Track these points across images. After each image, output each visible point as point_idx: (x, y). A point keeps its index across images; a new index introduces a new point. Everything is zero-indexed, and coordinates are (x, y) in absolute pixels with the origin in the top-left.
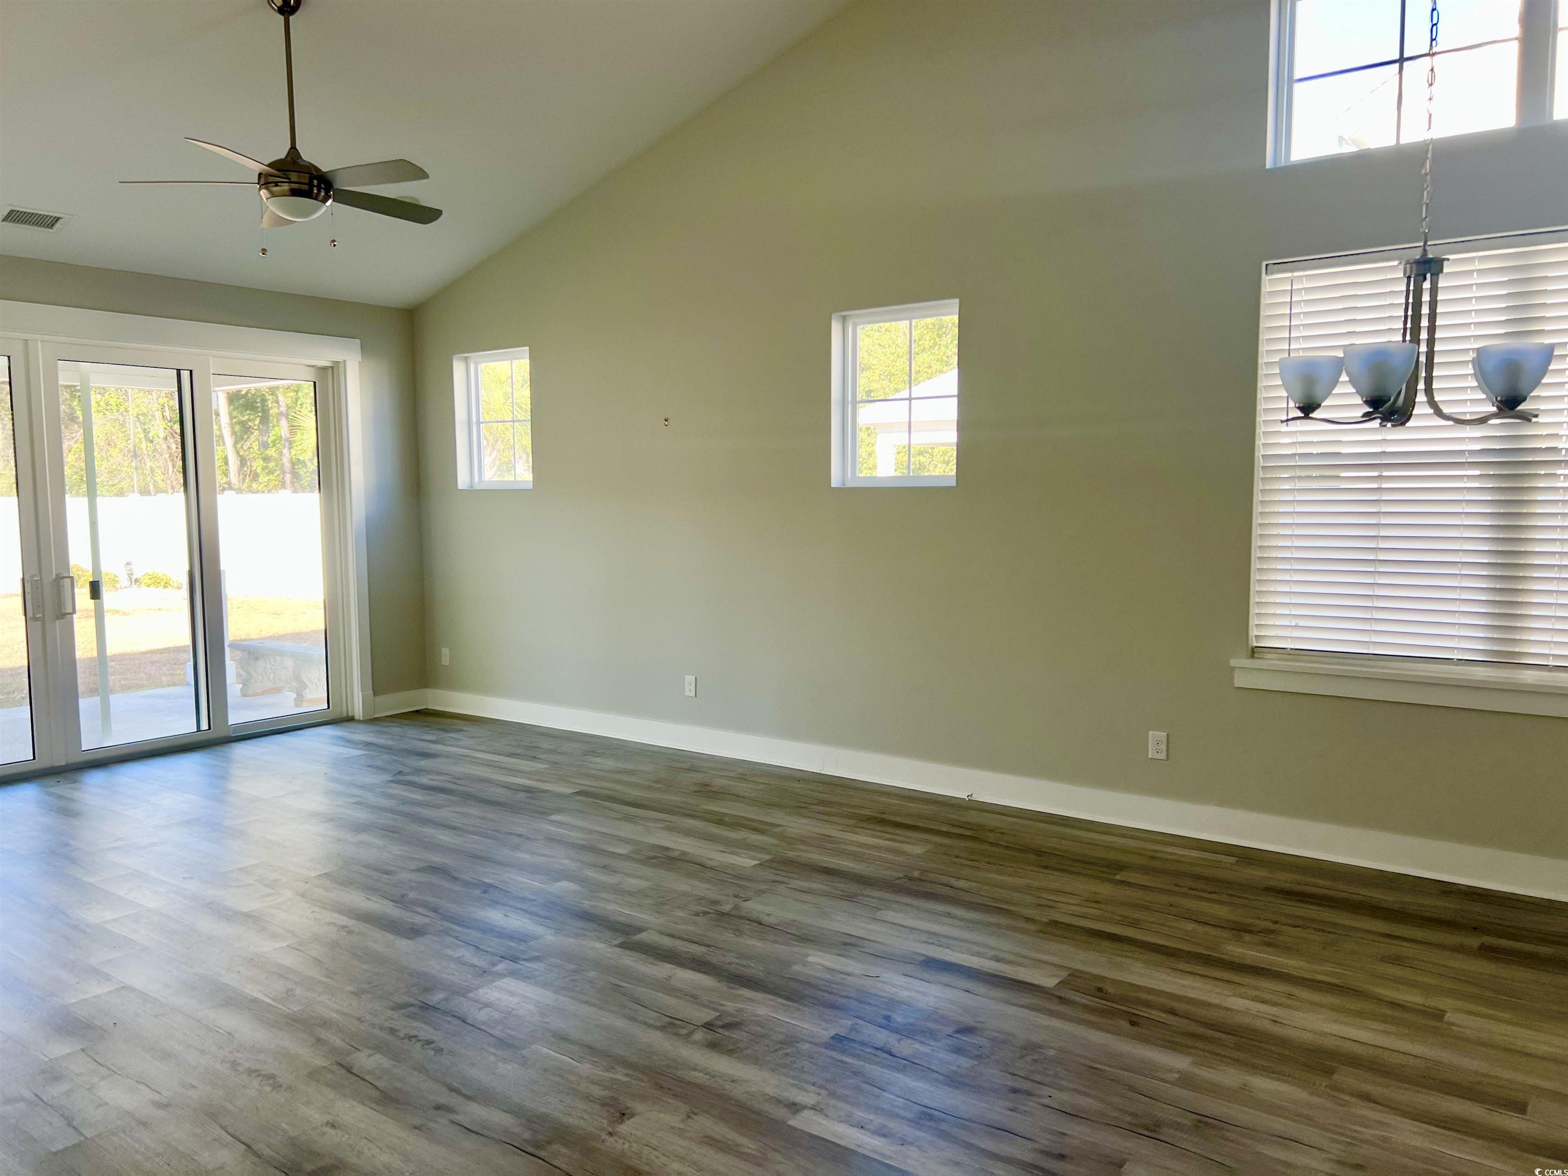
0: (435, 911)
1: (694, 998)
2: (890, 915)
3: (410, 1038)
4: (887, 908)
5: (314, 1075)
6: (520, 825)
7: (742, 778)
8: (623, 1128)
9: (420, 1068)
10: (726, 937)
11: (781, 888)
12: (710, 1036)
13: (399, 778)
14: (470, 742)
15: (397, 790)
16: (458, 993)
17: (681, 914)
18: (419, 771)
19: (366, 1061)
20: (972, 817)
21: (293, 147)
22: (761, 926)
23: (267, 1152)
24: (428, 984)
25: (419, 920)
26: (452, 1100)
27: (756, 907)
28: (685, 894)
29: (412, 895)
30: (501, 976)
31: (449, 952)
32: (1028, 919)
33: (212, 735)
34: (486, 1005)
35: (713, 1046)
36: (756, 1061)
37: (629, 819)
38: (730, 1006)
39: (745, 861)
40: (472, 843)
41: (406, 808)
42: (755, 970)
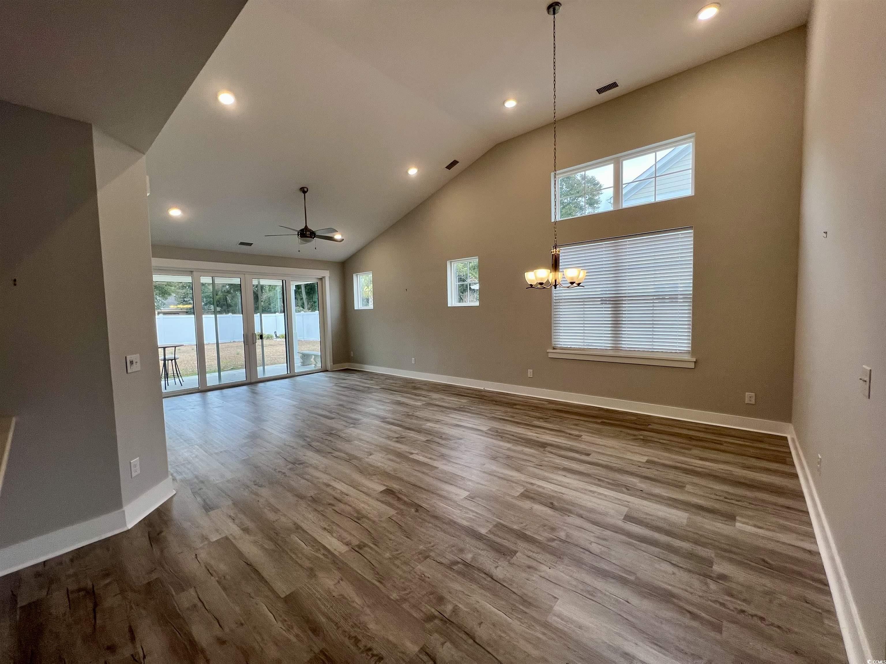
0: (338, 414)
1: (395, 432)
2: (450, 415)
3: (326, 439)
4: (451, 414)
5: (303, 446)
6: (364, 395)
7: (425, 385)
8: (370, 457)
9: (327, 446)
10: (409, 420)
11: (425, 410)
12: (396, 439)
13: (336, 385)
14: (356, 376)
15: (336, 388)
16: (338, 431)
17: (398, 415)
18: (341, 383)
19: (314, 444)
20: (483, 393)
21: (306, 226)
22: (417, 417)
23: (289, 460)
24: (332, 429)
25: (333, 416)
26: (333, 451)
27: (417, 414)
28: (401, 411)
29: (333, 411)
30: (350, 427)
31: (339, 422)
32: (486, 416)
33: (291, 375)
34: (345, 433)
35: (397, 442)
36: (406, 445)
37: (392, 394)
38: (403, 434)
39: (419, 404)
40: (351, 399)
41: (337, 392)
42: (412, 426)
